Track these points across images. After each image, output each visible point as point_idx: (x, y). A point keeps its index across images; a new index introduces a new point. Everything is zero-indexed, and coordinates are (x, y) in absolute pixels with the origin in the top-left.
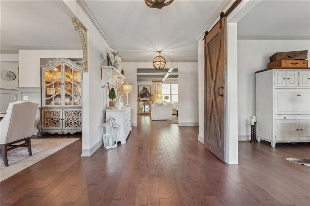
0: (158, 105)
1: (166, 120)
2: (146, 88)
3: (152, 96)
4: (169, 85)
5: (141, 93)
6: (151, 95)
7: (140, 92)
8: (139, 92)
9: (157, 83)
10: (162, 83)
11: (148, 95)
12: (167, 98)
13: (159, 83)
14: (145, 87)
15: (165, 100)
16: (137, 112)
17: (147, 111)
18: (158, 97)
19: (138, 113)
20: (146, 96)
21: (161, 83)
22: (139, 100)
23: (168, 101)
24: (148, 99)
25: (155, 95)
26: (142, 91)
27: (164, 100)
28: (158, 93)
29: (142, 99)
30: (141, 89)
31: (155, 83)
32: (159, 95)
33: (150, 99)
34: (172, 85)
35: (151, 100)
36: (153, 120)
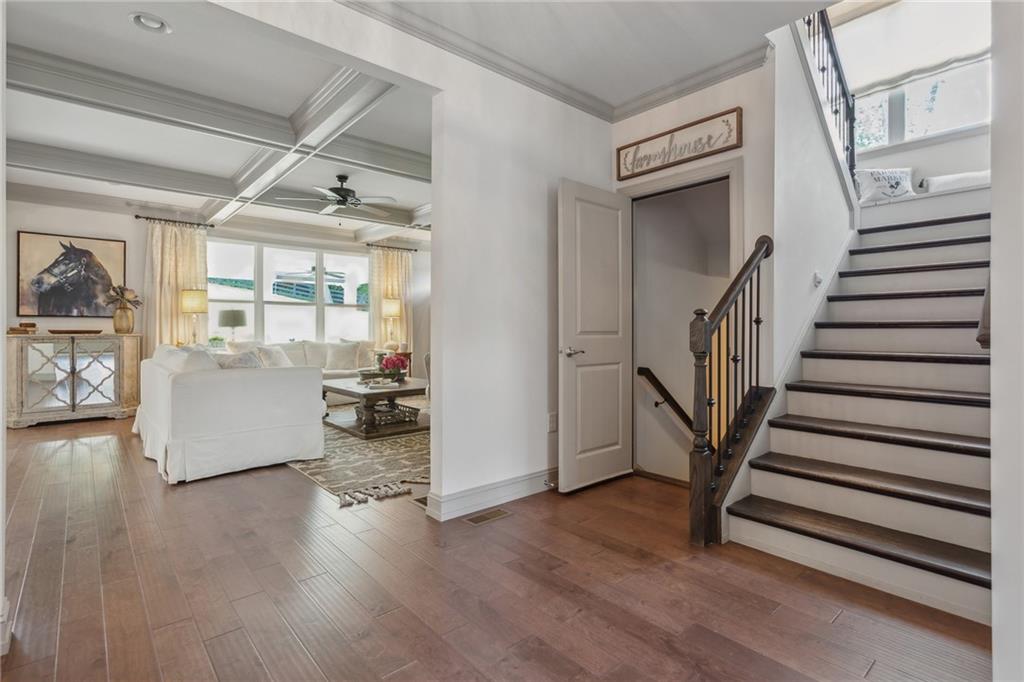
0: (222, 366)
1: (283, 465)
2: (87, 253)
3: (136, 303)
4: (250, 249)
5: (39, 282)
6: (129, 296)
7: (34, 276)
8: (29, 275)
9: (171, 229)
10: (208, 235)
11: (101, 300)
12: (234, 319)
13: (188, 230)
14: (79, 244)
15: (226, 333)
16: (9, 411)
17: (96, 399)
18: (177, 312)
19: (14, 418)
20: (88, 305)
21: (202, 231)
22: (22, 330)
23: (243, 334)
24: (106, 326)
25: (162, 302)
26: (48, 270)
27: (213, 328)
28: (178, 291)
29: (44, 325)
30: (41, 255)
31: (158, 227)
32: (189, 302)
33: (124, 325)
34: (267, 250)
35: (129, 331)
36: (182, 483)
